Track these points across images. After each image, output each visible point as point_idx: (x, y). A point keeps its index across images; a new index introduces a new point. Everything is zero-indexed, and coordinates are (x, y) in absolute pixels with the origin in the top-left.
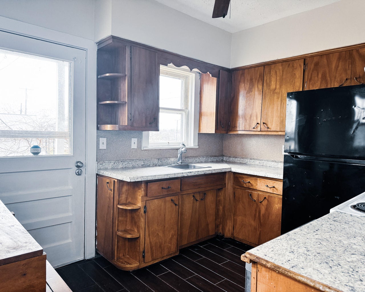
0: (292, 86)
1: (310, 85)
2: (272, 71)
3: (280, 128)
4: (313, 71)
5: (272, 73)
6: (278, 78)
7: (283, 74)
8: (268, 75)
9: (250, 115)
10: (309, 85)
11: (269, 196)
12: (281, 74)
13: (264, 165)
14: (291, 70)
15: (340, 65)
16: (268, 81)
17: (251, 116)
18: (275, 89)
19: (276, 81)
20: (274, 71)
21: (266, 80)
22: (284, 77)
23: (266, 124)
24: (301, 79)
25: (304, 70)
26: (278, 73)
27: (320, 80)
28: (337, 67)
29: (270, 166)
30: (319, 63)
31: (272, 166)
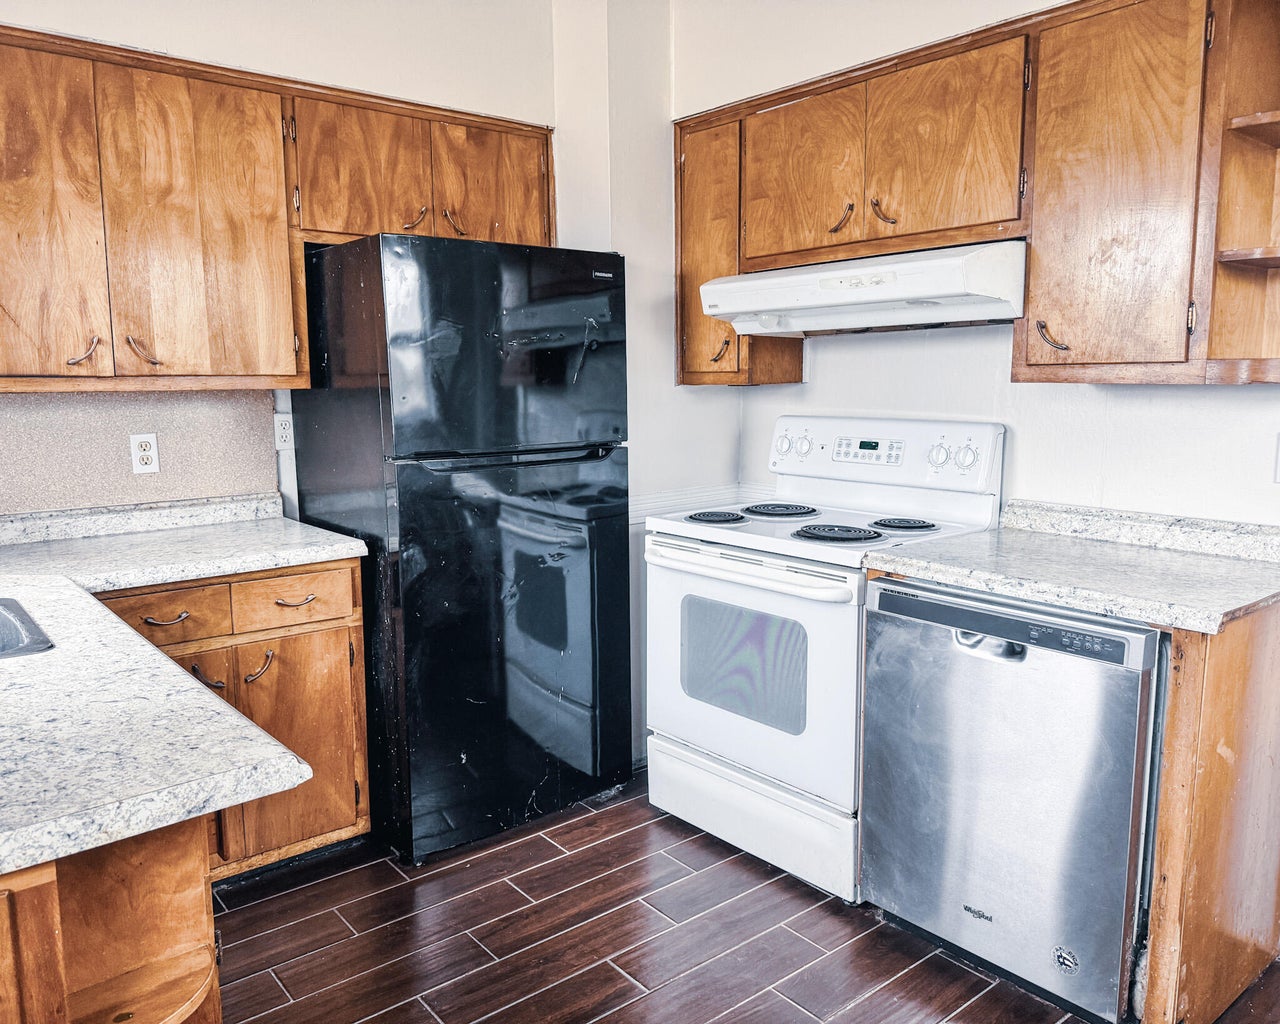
0: (244, 191)
1: (315, 206)
2: (138, 99)
3: (214, 362)
4: (319, 153)
5: (140, 106)
6: (176, 142)
7: (197, 128)
8: (122, 112)
9: (38, 292)
10: (311, 205)
11: (284, 640)
12: (190, 130)
13: (53, 537)
14: (235, 124)
15: (401, 158)
16: (126, 144)
17: (42, 302)
18: (168, 190)
19: (169, 153)
20: (152, 105)
21: (115, 134)
22: (206, 145)
23: (141, 344)
24: (278, 172)
25: (284, 137)
26: (172, 119)
27: (346, 193)
28: (393, 163)
29: (91, 533)
30: (336, 128)
31: (102, 533)
